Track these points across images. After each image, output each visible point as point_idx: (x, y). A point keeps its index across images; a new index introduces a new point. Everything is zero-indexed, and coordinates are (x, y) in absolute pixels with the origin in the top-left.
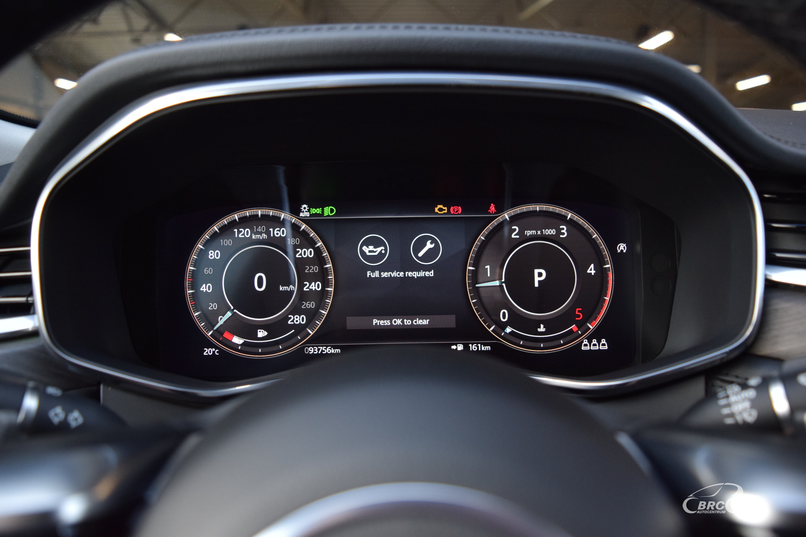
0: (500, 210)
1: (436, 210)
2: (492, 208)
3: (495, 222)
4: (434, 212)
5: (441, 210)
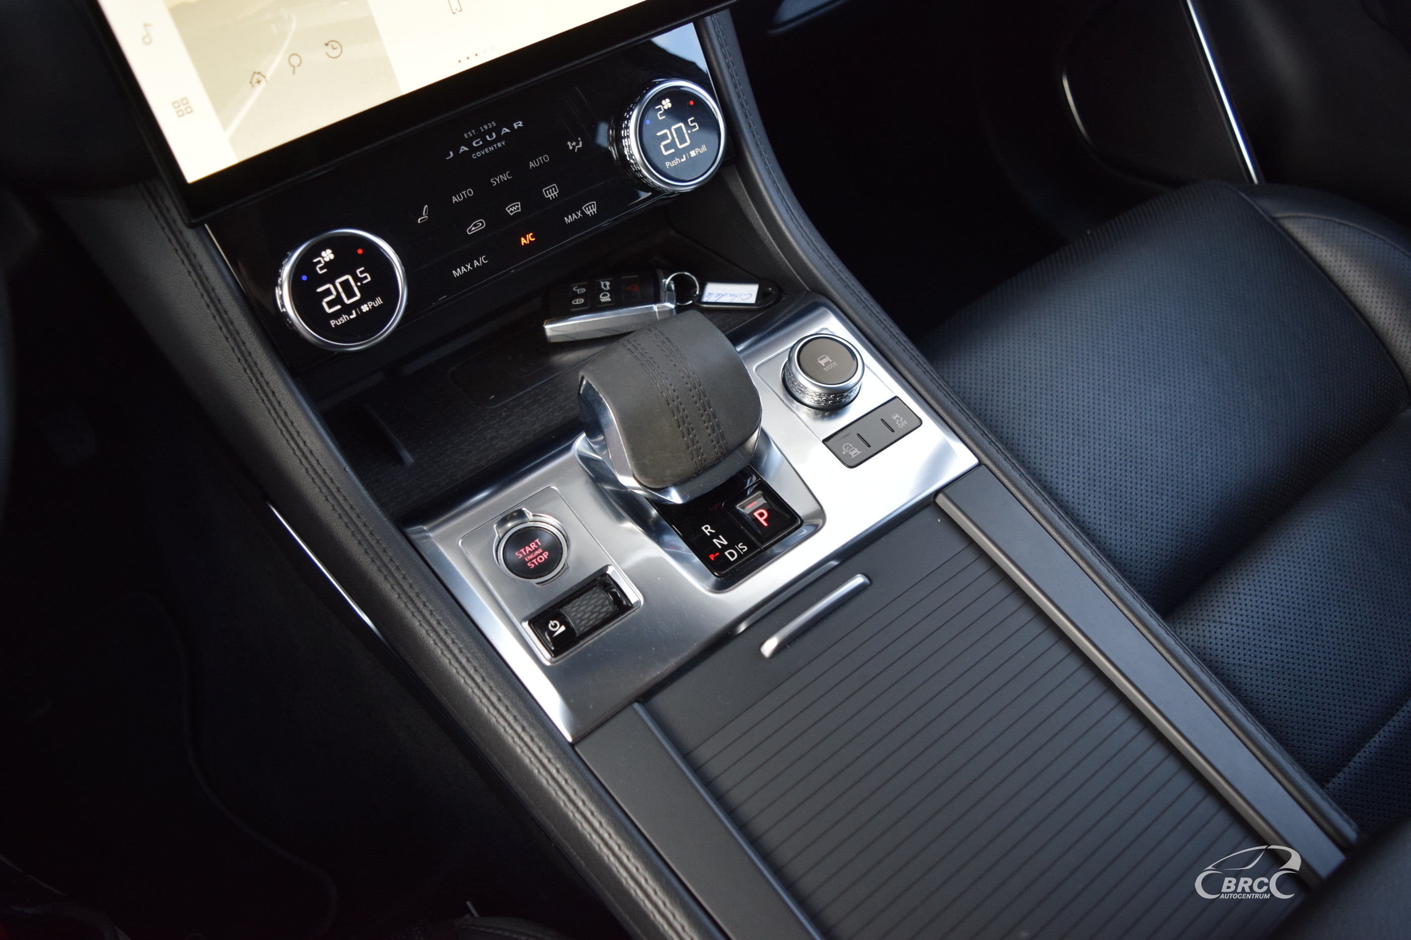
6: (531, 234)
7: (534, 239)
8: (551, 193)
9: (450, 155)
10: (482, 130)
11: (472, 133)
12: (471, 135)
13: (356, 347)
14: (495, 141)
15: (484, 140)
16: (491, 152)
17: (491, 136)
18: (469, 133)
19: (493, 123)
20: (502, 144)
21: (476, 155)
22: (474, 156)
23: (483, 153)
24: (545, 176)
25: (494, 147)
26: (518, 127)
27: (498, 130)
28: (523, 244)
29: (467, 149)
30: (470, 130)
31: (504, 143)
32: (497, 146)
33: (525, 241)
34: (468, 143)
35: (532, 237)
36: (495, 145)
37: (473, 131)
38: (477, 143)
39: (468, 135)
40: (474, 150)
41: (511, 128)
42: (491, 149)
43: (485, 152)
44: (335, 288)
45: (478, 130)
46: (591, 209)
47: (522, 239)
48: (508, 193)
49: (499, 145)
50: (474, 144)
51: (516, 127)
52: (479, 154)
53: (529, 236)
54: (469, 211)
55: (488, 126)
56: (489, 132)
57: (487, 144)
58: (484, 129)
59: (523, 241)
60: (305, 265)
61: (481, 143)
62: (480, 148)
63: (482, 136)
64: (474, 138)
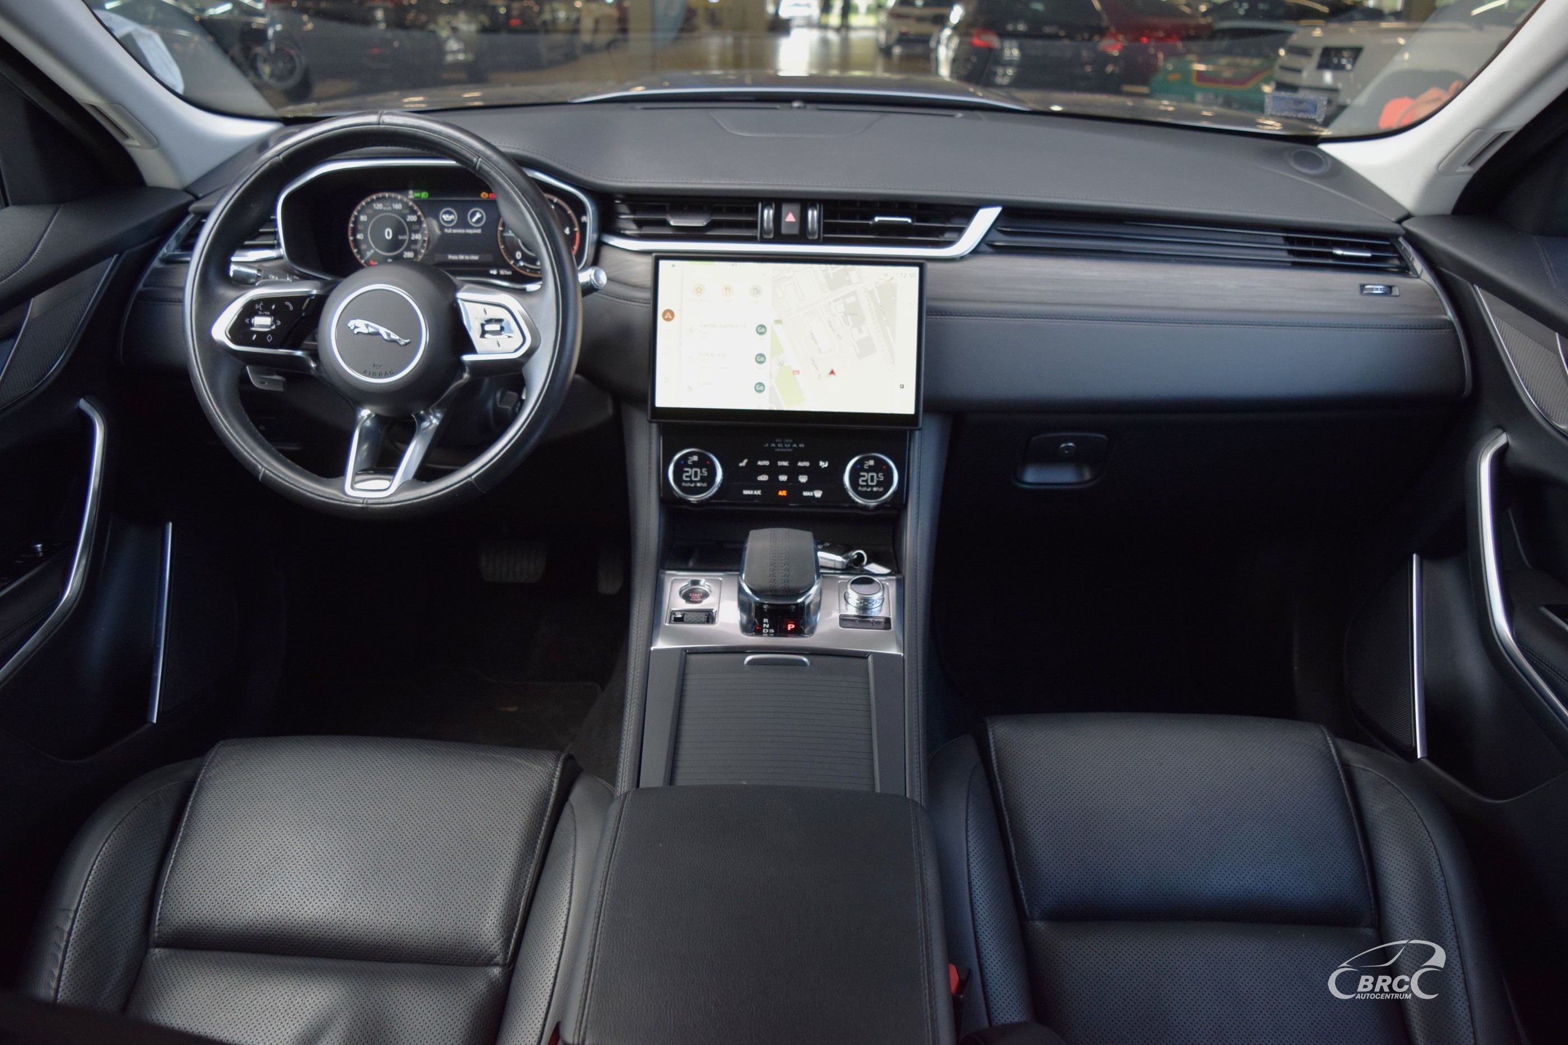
1: (482, 195)
4: (480, 197)
6: (786, 492)
7: (786, 494)
8: (803, 479)
9: (766, 445)
13: (693, 499)
16: (784, 452)
19: (790, 440)
24: (804, 471)
25: (787, 450)
26: (801, 446)
27: (792, 444)
28: (780, 494)
29: (774, 446)
30: (780, 440)
33: (782, 494)
34: (776, 444)
39: (778, 441)
40: (777, 447)
41: (798, 445)
43: (782, 450)
44: (691, 471)
45: (783, 440)
46: (818, 494)
47: (781, 492)
48: (783, 470)
49: (789, 450)
50: (779, 445)
52: (779, 450)
53: (784, 492)
54: (763, 470)
55: (788, 440)
56: (787, 443)
57: (784, 447)
58: (786, 440)
60: (685, 457)
61: (782, 446)
62: (780, 448)
63: (783, 443)
64: (780, 443)
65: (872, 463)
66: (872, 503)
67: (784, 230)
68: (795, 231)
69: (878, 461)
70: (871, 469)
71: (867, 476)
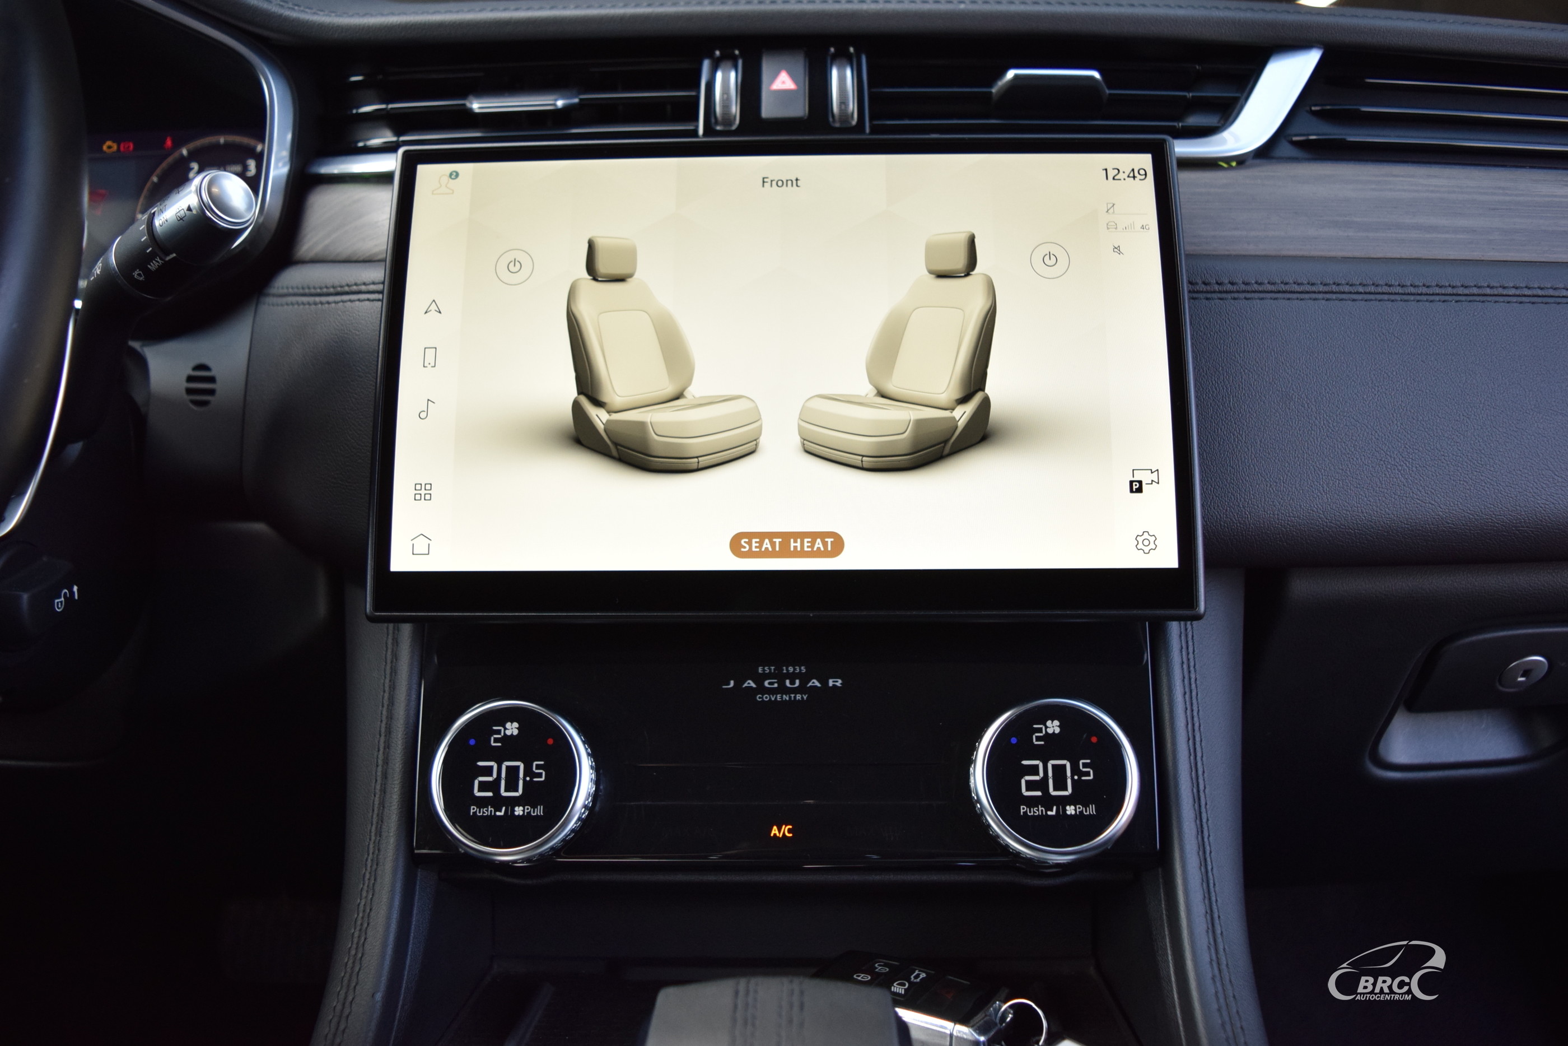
0: (178, 145)
1: (105, 148)
2: (169, 142)
3: (170, 160)
4: (101, 150)
5: (109, 147)
6: (791, 827)
7: (791, 835)
9: (729, 684)
10: (785, 671)
11: (770, 669)
12: (768, 671)
14: (795, 691)
15: (782, 684)
16: (783, 702)
17: (792, 683)
18: (766, 668)
19: (803, 668)
20: (802, 698)
21: (762, 698)
22: (760, 698)
23: (773, 699)
25: (790, 697)
26: (833, 685)
27: (805, 679)
28: (772, 835)
29: (754, 686)
30: (769, 666)
31: (805, 698)
32: (795, 697)
33: (777, 832)
34: (759, 679)
35: (789, 831)
36: (793, 695)
37: (773, 668)
38: (770, 683)
39: (764, 670)
40: (762, 690)
41: (824, 682)
42: (786, 697)
43: (776, 698)
44: (498, 770)
45: (779, 668)
47: (775, 828)
49: (799, 697)
50: (766, 684)
51: (831, 683)
52: (766, 698)
53: (786, 829)
55: (795, 669)
56: (792, 678)
57: (782, 689)
58: (787, 670)
59: (775, 831)
61: (776, 685)
62: (771, 691)
63: (781, 678)
64: (769, 676)
65: (1053, 727)
66: (1059, 856)
67: (768, 110)
68: (799, 109)
69: (1069, 717)
70: (1052, 747)
71: (1044, 769)
